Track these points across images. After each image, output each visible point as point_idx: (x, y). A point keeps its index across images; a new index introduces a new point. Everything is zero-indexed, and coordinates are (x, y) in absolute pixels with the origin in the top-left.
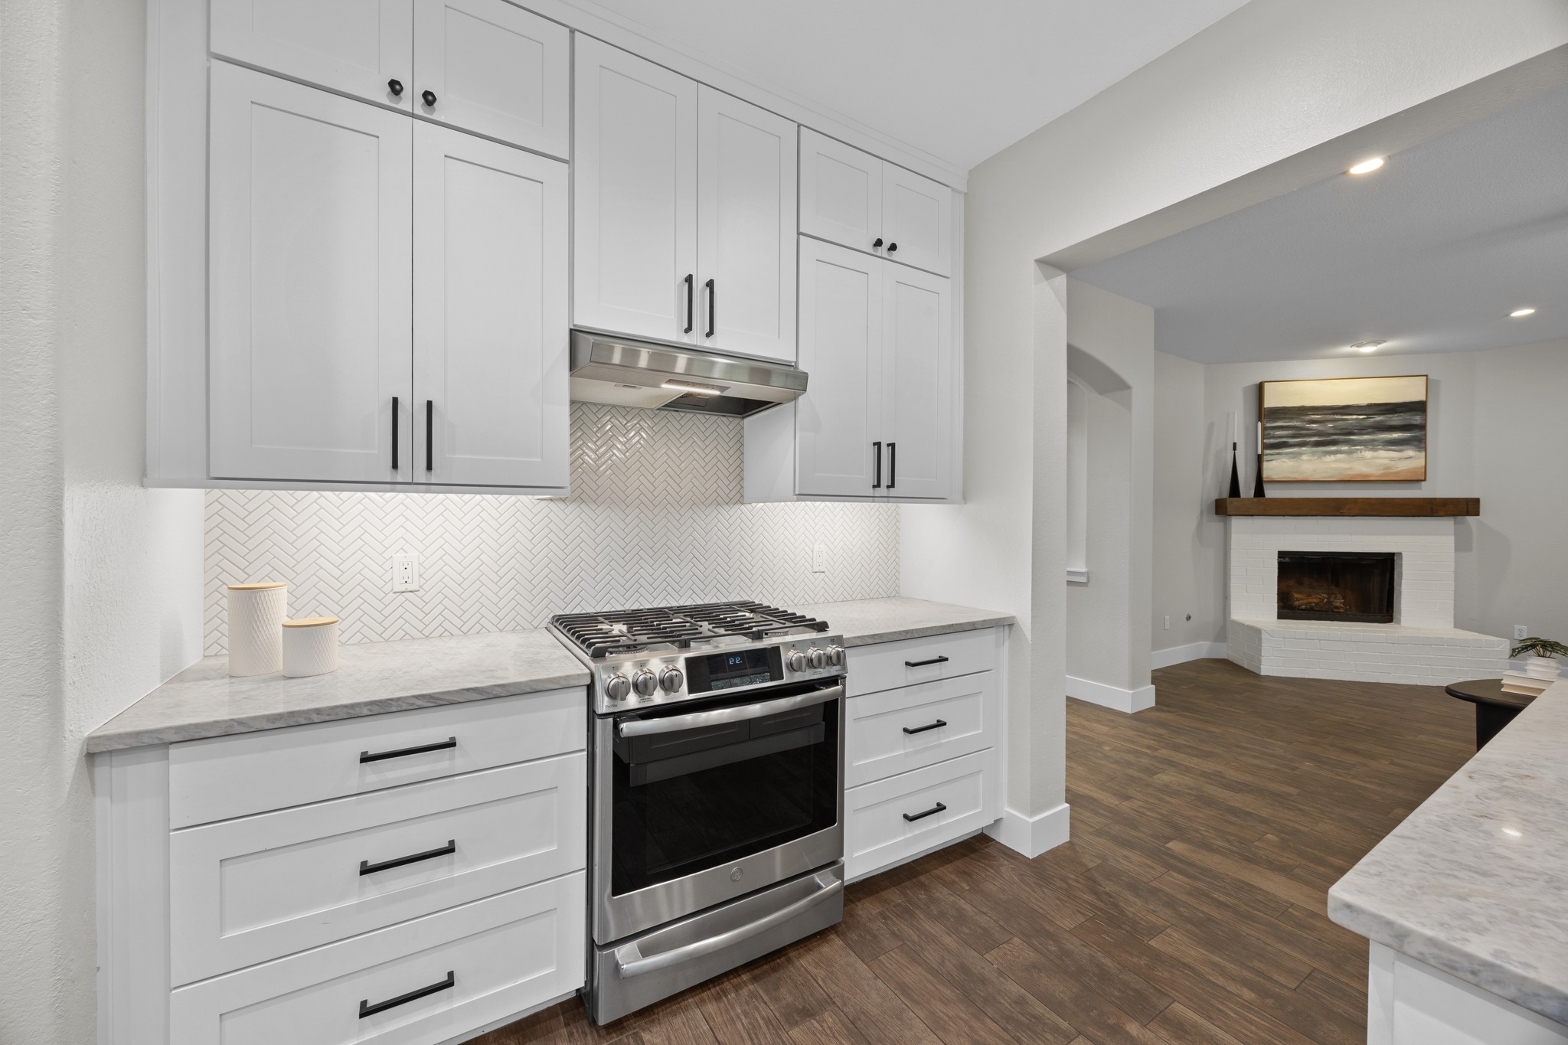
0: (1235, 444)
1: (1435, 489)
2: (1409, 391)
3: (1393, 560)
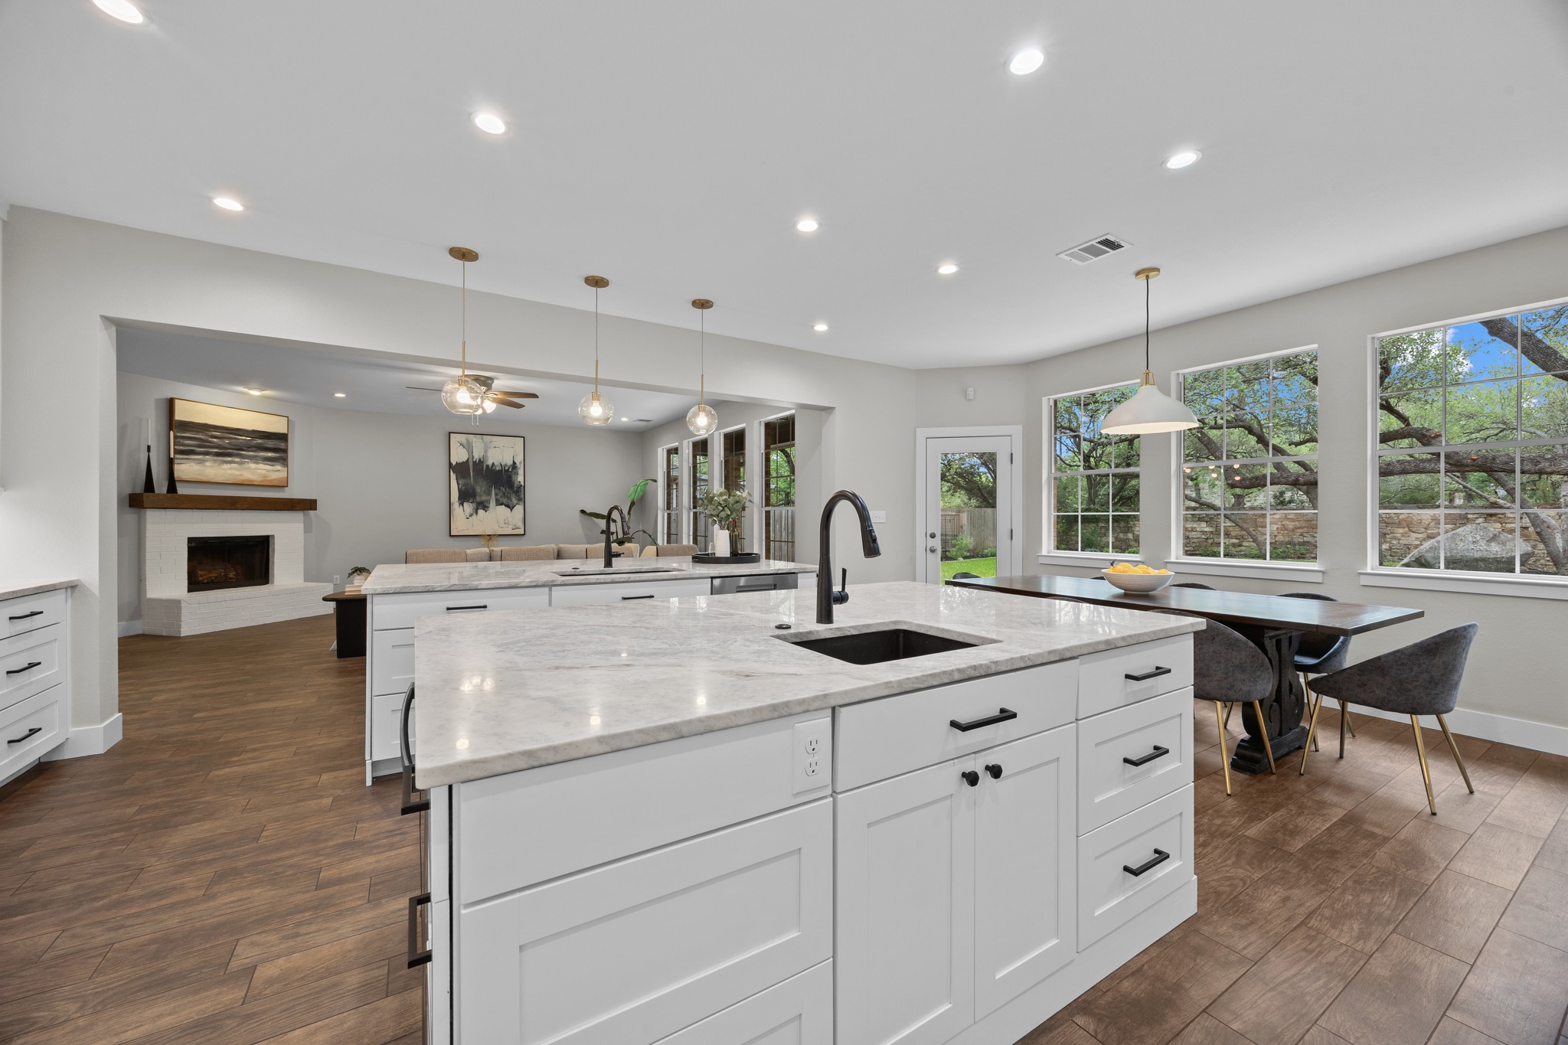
0: (149, 447)
1: (293, 492)
2: (277, 425)
3: (269, 541)
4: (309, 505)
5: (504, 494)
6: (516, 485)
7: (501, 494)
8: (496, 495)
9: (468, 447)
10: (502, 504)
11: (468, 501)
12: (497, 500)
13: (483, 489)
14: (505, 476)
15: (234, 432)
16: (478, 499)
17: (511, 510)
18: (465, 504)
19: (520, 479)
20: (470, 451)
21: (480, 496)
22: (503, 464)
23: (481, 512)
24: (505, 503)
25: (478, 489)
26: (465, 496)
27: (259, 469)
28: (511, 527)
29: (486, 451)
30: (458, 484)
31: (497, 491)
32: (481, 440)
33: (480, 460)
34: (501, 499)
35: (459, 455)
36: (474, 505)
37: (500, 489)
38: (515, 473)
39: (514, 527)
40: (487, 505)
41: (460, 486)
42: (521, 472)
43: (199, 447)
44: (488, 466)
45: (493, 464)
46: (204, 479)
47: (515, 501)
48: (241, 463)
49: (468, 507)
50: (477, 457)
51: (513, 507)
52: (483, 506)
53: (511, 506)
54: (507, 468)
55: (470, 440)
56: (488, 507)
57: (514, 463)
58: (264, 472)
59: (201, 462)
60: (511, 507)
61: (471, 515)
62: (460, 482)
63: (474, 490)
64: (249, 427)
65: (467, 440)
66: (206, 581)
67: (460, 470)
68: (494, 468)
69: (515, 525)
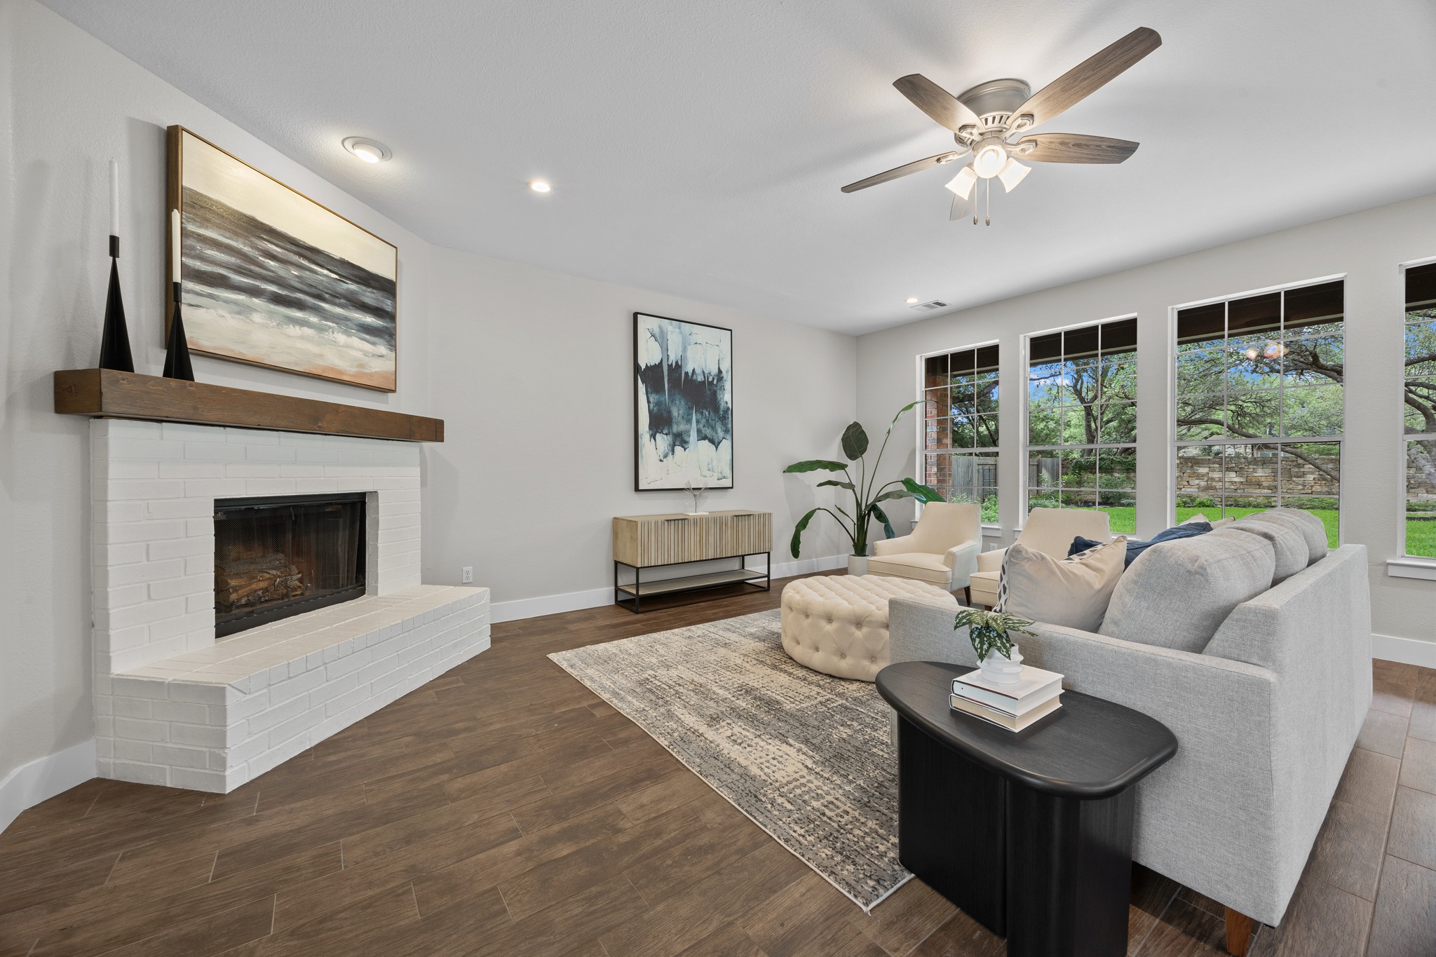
0: (114, 241)
2: (378, 260)
3: (363, 504)
4: (431, 430)
5: (707, 420)
6: (722, 408)
7: (704, 421)
8: (698, 422)
9: (661, 339)
10: (705, 438)
11: (662, 432)
12: (699, 431)
13: (681, 412)
14: (708, 392)
15: (309, 254)
16: (675, 429)
17: (717, 448)
18: (658, 436)
19: (727, 397)
20: (665, 349)
21: (678, 424)
22: (706, 372)
23: (678, 449)
24: (709, 436)
25: (675, 413)
26: (660, 422)
27: (352, 348)
28: (716, 475)
29: (685, 349)
30: (649, 402)
31: (699, 416)
32: (678, 330)
33: (677, 362)
34: (703, 430)
35: (650, 354)
36: (669, 439)
37: (702, 413)
38: (720, 389)
39: (720, 476)
40: (686, 439)
41: (652, 405)
42: (727, 386)
43: (239, 271)
44: (687, 373)
45: (694, 370)
46: (250, 355)
47: (721, 434)
48: (321, 329)
49: (663, 441)
50: (673, 358)
51: (719, 443)
52: (680, 440)
53: (716, 441)
54: (710, 379)
55: (665, 329)
56: (686, 442)
57: (720, 371)
58: (359, 355)
59: (244, 311)
60: (716, 443)
61: (665, 456)
62: (651, 400)
63: (669, 412)
64: (337, 254)
65: (660, 327)
66: (243, 601)
67: (649, 376)
68: (695, 377)
69: (721, 473)
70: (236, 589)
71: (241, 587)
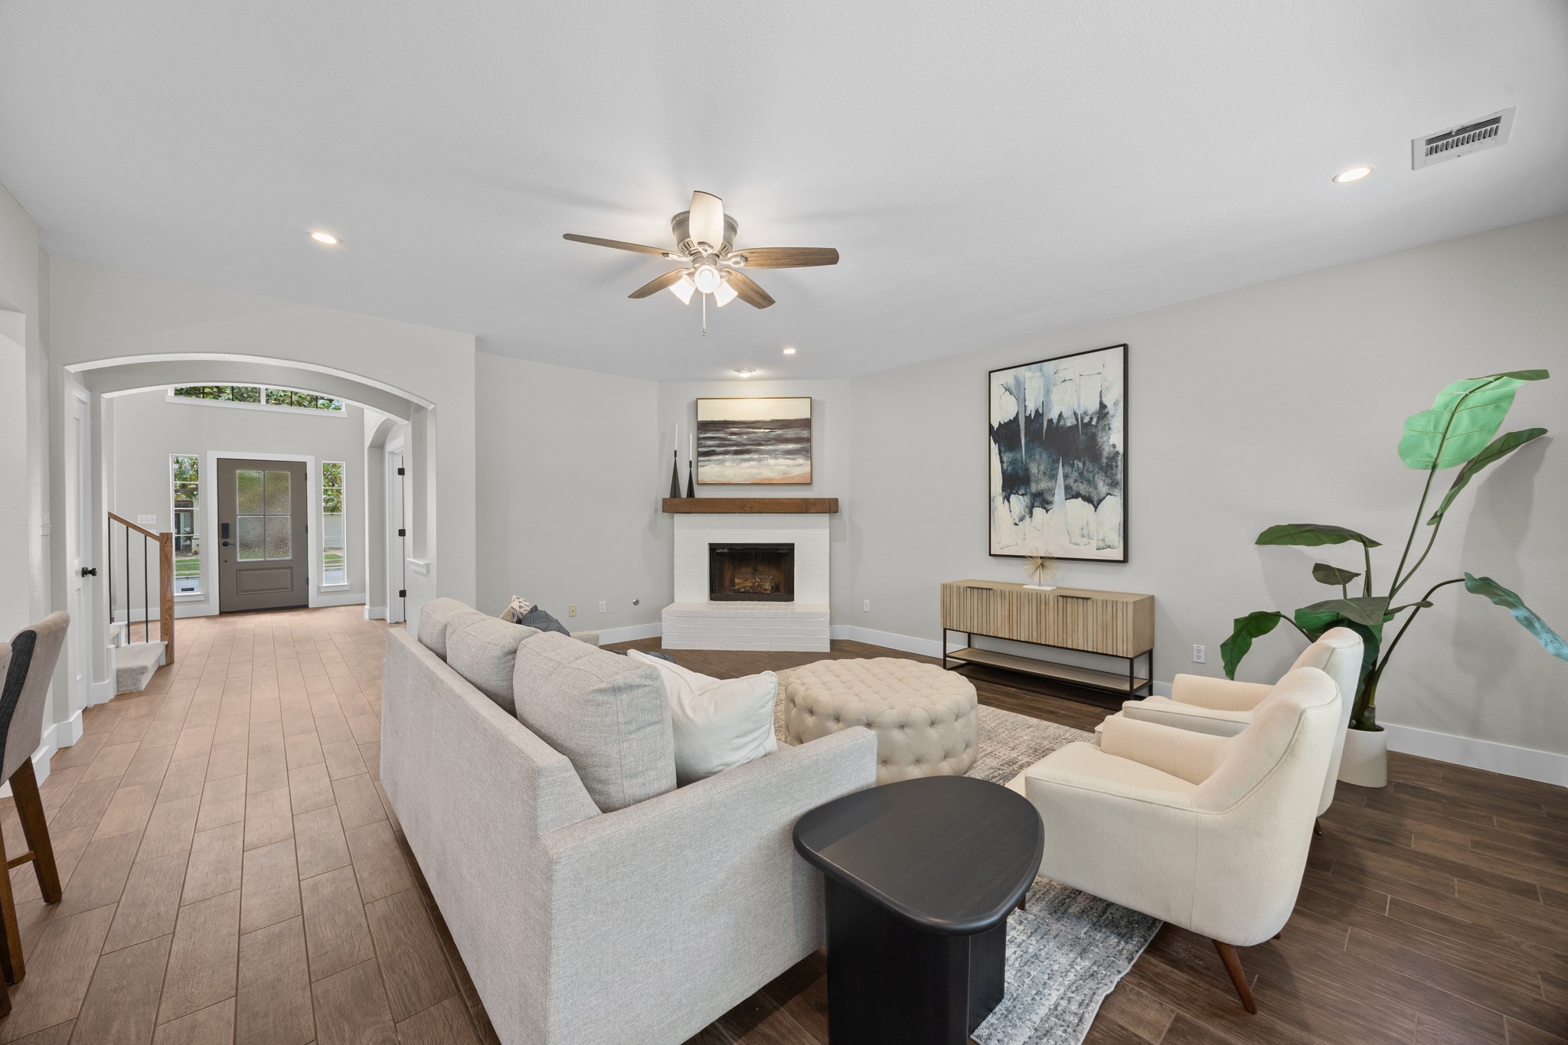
0: (675, 452)
1: (817, 492)
2: (798, 410)
3: (791, 549)
4: (829, 507)
5: (1081, 474)
6: (1105, 454)
7: (1075, 474)
8: (1066, 477)
9: (1017, 391)
10: (1077, 496)
11: (1017, 493)
12: (1067, 488)
13: (1042, 468)
14: (1082, 437)
16: (1034, 488)
17: (1096, 508)
18: (1013, 498)
19: (1115, 438)
20: (1021, 400)
21: (1037, 482)
22: (1079, 413)
23: (1038, 511)
24: (1083, 492)
25: (1034, 469)
26: (1014, 482)
27: (779, 465)
28: (1094, 544)
29: (1048, 392)
30: (1002, 462)
31: (1068, 470)
32: (1038, 374)
33: (1037, 411)
34: (1074, 486)
35: (1004, 410)
36: (1027, 499)
37: (1072, 466)
38: (1103, 429)
39: (1101, 544)
40: (1049, 498)
41: (1005, 465)
42: (1117, 423)
43: (719, 446)
44: (1050, 421)
45: (1060, 415)
46: (725, 481)
47: (1103, 488)
48: (759, 460)
49: (1018, 502)
50: (1031, 408)
51: (1100, 501)
52: (1041, 500)
53: (1095, 499)
54: (1086, 420)
55: (1021, 378)
56: (1049, 503)
57: (1103, 406)
58: (784, 468)
59: (721, 462)
60: (1095, 502)
61: (1022, 519)
62: (1005, 459)
63: (1027, 470)
64: (768, 418)
65: (1016, 379)
66: (742, 590)
67: (1004, 435)
68: (1062, 423)
69: (1103, 540)
70: (738, 584)
71: (741, 584)
